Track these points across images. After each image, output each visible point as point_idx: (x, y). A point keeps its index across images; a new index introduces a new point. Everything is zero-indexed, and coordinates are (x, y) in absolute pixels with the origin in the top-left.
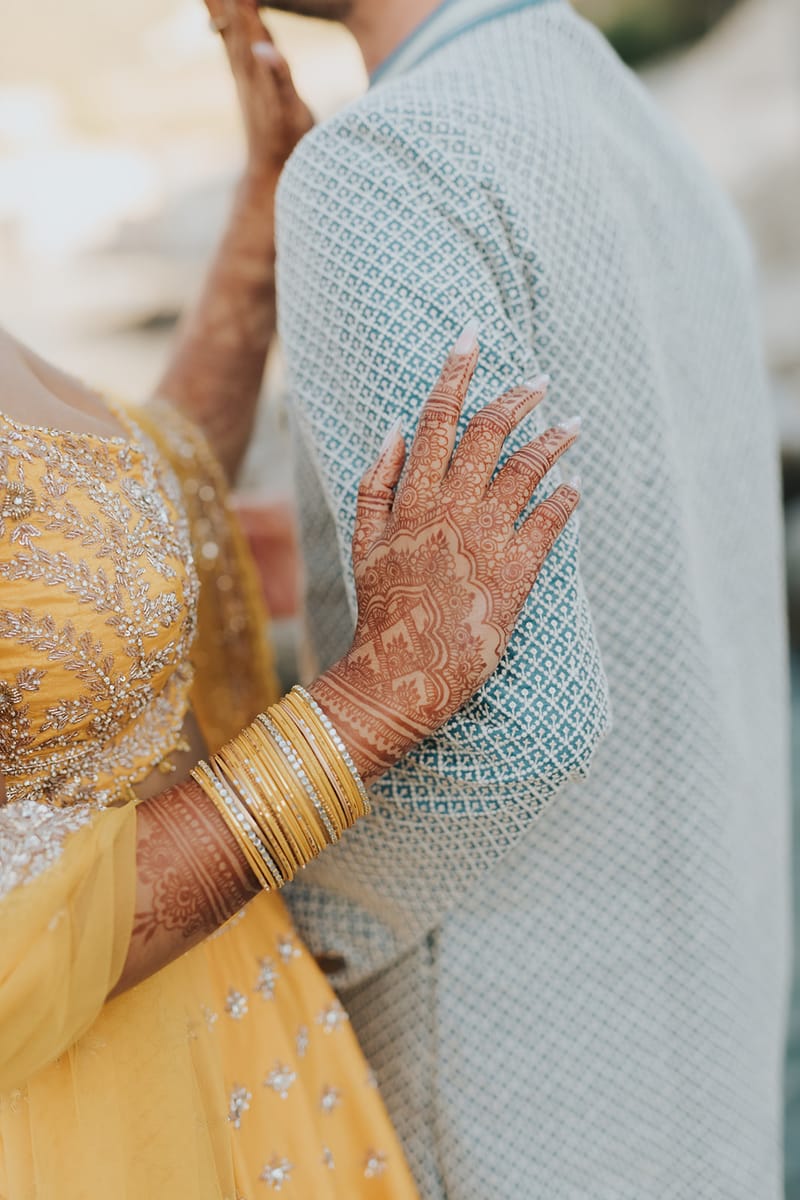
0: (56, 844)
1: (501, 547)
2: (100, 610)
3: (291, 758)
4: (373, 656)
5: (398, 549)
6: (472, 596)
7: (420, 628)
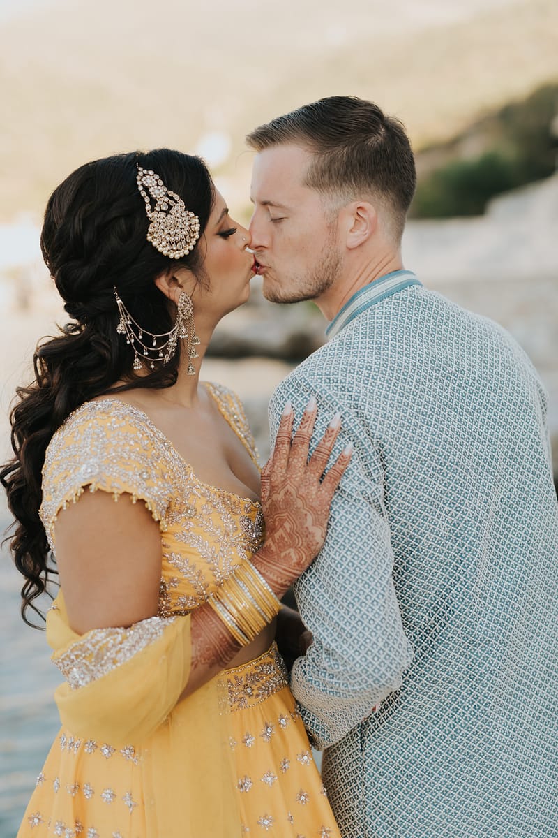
0: (161, 630)
1: (314, 493)
2: (208, 563)
3: (244, 588)
4: (272, 544)
5: (274, 500)
6: (306, 515)
7: (289, 531)
